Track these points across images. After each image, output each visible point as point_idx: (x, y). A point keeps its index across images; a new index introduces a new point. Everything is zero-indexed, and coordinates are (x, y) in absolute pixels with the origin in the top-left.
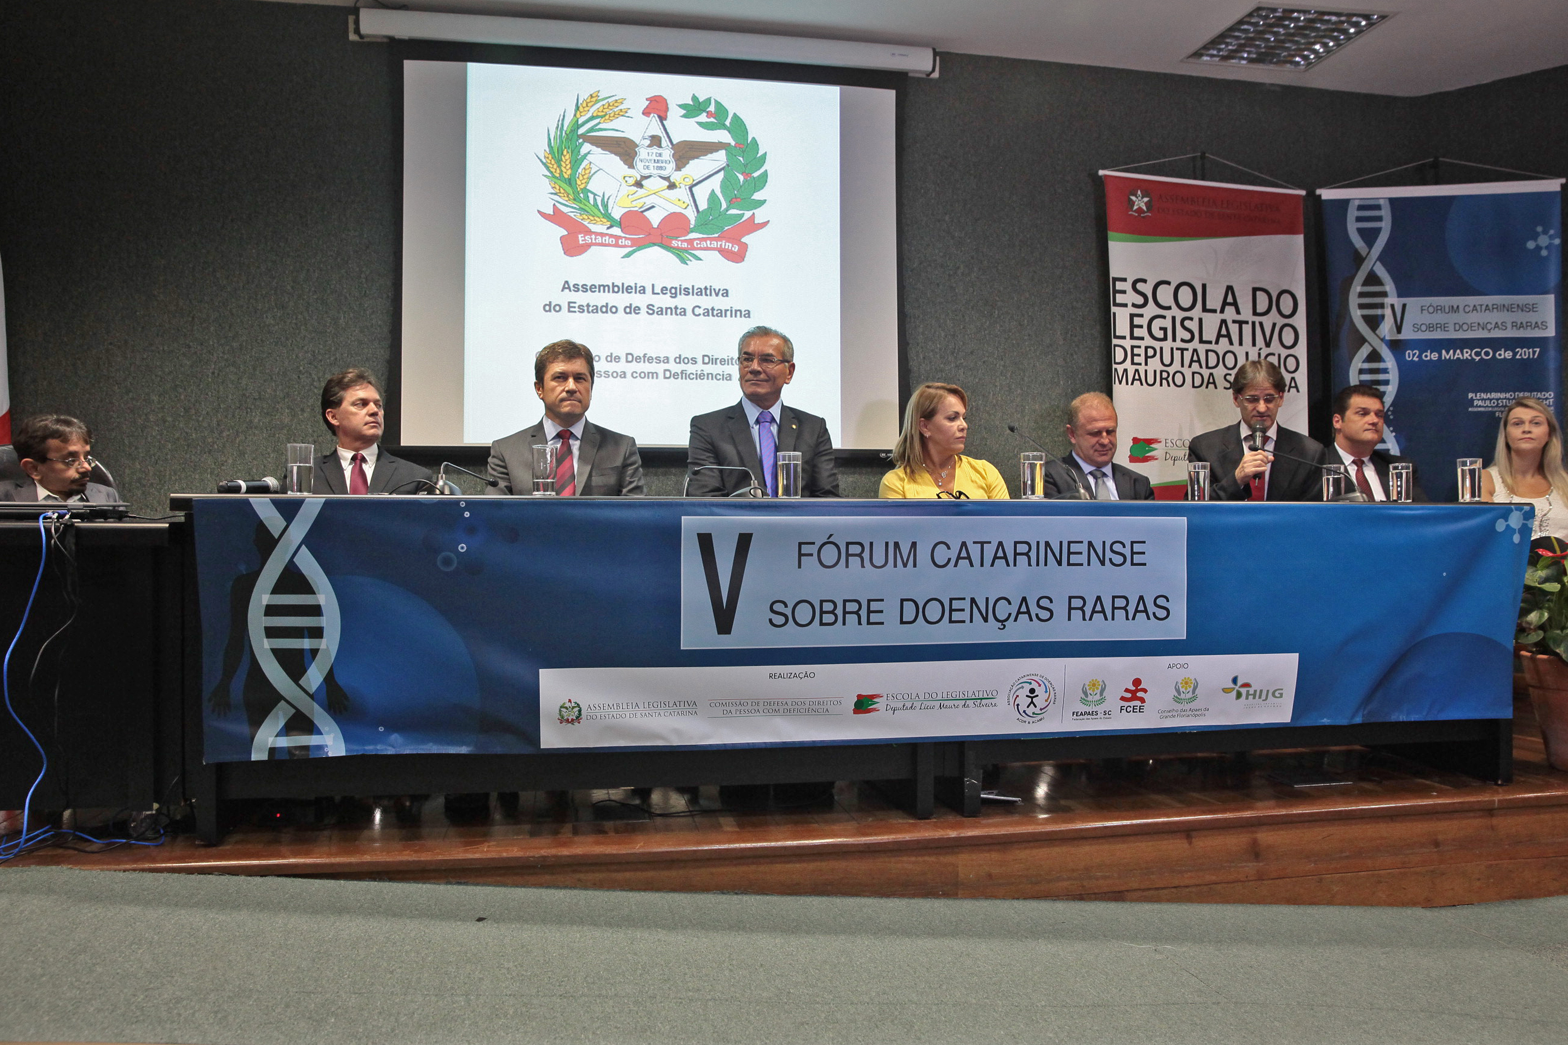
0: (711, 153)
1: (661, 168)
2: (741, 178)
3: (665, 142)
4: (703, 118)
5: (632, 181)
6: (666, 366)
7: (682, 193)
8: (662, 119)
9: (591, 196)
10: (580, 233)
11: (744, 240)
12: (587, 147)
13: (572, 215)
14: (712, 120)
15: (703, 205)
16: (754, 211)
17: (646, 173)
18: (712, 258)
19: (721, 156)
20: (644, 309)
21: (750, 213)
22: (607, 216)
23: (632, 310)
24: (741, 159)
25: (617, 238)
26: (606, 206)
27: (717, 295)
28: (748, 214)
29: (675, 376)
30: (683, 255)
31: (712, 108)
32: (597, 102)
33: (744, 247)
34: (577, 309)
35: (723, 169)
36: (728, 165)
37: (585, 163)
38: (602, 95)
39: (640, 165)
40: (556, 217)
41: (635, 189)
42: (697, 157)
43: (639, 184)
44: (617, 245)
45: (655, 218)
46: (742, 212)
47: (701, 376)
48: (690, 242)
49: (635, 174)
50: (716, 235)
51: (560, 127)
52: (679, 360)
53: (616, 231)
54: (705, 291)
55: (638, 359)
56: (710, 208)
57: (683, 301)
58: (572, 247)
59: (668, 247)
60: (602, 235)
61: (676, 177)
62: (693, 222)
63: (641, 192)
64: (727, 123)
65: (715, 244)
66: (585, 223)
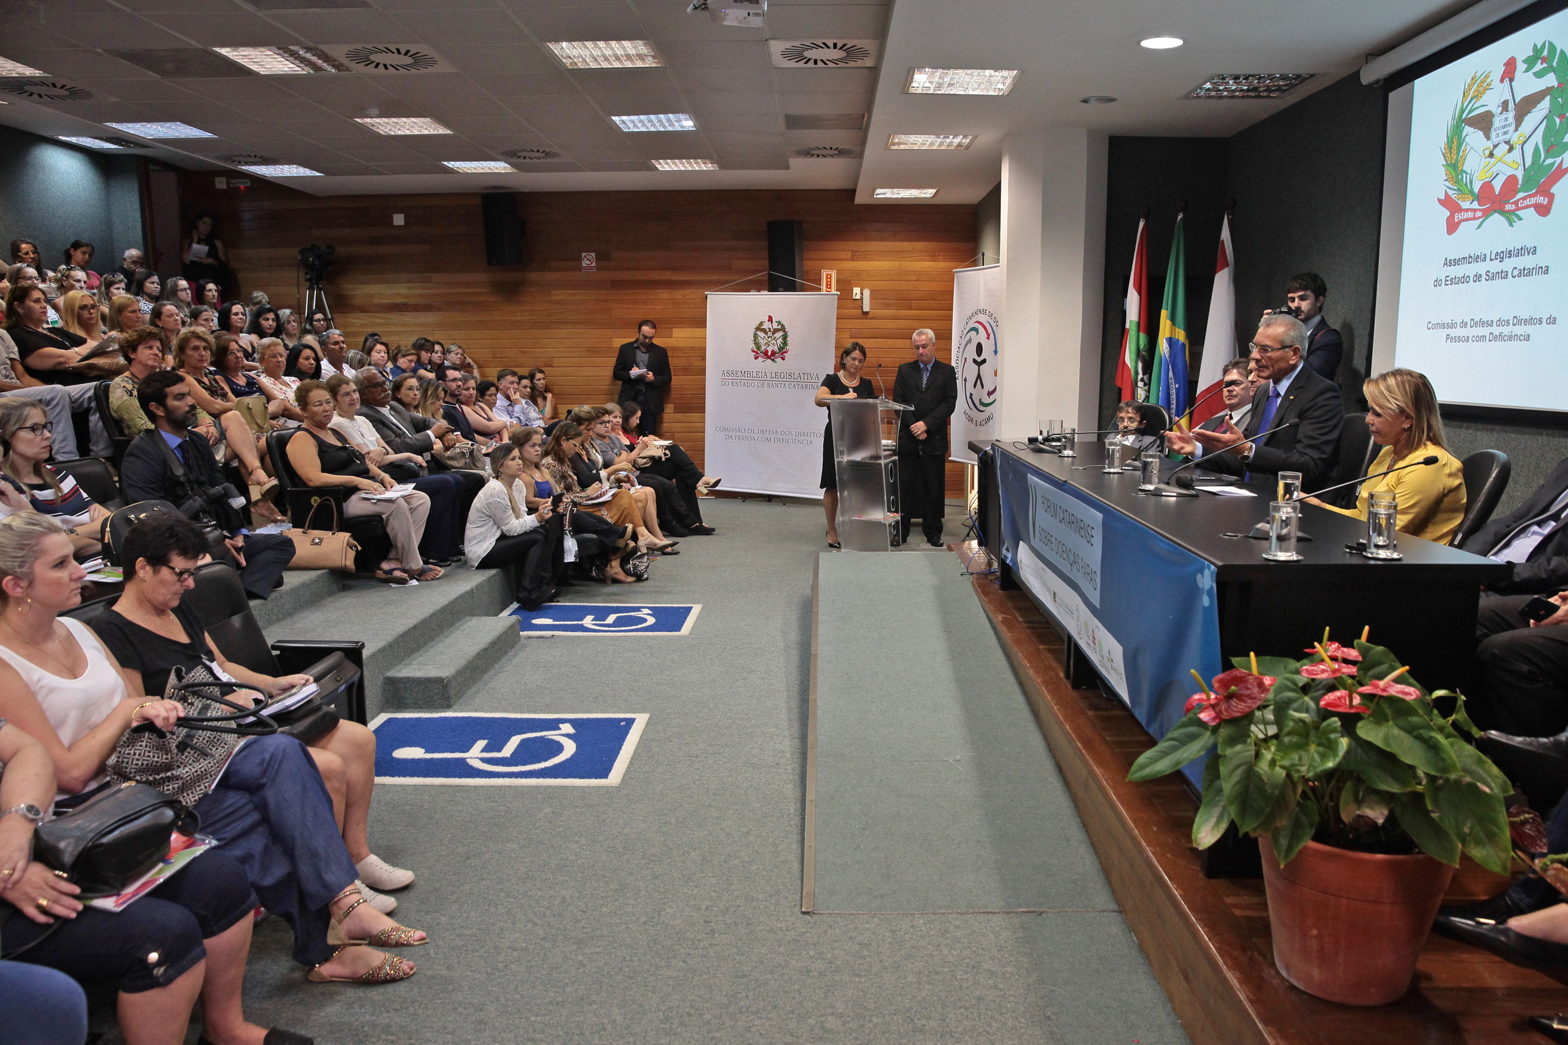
0: (1539, 102)
1: (1505, 133)
2: (1558, 121)
3: (1511, 105)
4: (1539, 66)
5: (1487, 153)
6: (1490, 329)
7: (1517, 153)
8: (1511, 80)
9: (1464, 175)
10: (1456, 212)
11: (1552, 191)
12: (1467, 129)
13: (1453, 196)
14: (1545, 65)
15: (1528, 162)
16: (1563, 156)
17: (1496, 141)
18: (1529, 214)
19: (1546, 103)
20: (1484, 276)
21: (1561, 158)
22: (1471, 192)
23: (1478, 277)
24: (1560, 100)
25: (1474, 211)
26: (1471, 182)
27: (1528, 253)
28: (1558, 160)
29: (1495, 338)
30: (1511, 217)
31: (1545, 53)
32: (1475, 82)
33: (1551, 197)
34: (1449, 282)
35: (1545, 117)
36: (1550, 111)
37: (1465, 144)
38: (1478, 75)
39: (1493, 134)
40: (1447, 202)
41: (1488, 159)
42: (1529, 112)
43: (1491, 155)
44: (1475, 218)
45: (1497, 185)
46: (1554, 160)
47: (1511, 338)
48: (1516, 203)
49: (1490, 145)
50: (1534, 191)
51: (1453, 118)
52: (1500, 323)
53: (1475, 205)
54: (1520, 252)
55: (1476, 324)
56: (1533, 163)
57: (1508, 265)
58: (1452, 227)
59: (1502, 212)
60: (1467, 210)
61: (1516, 138)
62: (1520, 182)
63: (1493, 160)
64: (1554, 64)
65: (1533, 201)
66: (1459, 202)
